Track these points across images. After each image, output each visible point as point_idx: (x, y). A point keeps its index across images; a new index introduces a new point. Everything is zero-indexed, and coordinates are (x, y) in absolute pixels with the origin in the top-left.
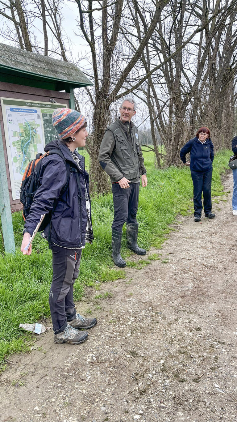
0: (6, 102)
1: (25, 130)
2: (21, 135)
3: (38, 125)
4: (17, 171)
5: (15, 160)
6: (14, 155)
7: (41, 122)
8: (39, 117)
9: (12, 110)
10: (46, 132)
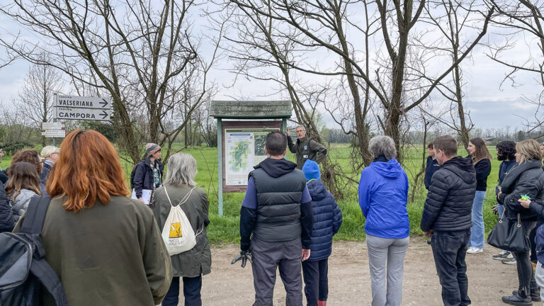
0: (228, 131)
1: (239, 146)
2: (236, 148)
3: (250, 143)
4: (230, 169)
5: (230, 162)
6: (229, 160)
7: (253, 141)
8: (251, 138)
9: (231, 135)
10: (256, 147)
